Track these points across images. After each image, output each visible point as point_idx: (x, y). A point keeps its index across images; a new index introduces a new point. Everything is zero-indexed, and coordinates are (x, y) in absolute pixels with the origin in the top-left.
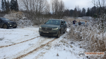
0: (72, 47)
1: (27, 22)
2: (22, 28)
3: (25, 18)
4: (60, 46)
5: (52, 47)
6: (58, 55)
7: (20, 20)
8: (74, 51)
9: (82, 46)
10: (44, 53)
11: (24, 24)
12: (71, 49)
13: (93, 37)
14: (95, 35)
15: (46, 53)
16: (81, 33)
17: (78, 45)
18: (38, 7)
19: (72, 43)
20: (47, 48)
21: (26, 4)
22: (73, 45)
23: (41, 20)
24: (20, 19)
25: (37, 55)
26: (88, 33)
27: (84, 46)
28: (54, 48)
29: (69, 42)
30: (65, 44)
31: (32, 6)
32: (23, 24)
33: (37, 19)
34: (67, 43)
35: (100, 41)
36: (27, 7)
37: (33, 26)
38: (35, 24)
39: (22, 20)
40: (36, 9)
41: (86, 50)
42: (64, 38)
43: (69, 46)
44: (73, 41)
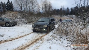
0: (60, 41)
1: (22, 20)
2: (18, 26)
3: (20, 17)
4: (51, 40)
5: (45, 41)
6: (50, 48)
7: (15, 19)
8: (63, 44)
9: (69, 40)
10: (39, 46)
11: (20, 22)
12: (60, 42)
13: (78, 32)
14: (79, 30)
15: (41, 47)
16: (68, 29)
17: (65, 39)
18: (31, 8)
19: (60, 37)
20: (41, 42)
21: (21, 5)
22: (61, 39)
23: (33, 19)
25: (33, 48)
26: (73, 29)
27: (70, 39)
28: (46, 42)
29: (58, 37)
30: (55, 38)
31: (26, 7)
33: (30, 18)
34: (56, 38)
35: (83, 35)
36: (21, 7)
37: (27, 23)
39: (17, 19)
40: (28, 10)
41: (72, 43)
42: (54, 33)
43: (58, 40)
44: (61, 36)
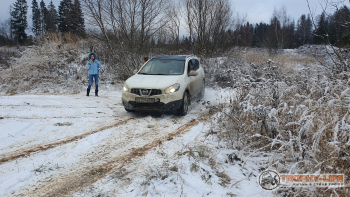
0: (225, 181)
2: (74, 93)
7: (69, 66)
17: (256, 173)
19: (233, 159)
21: (97, 9)
24: (70, 61)
32: (78, 78)
37: (113, 83)
38: (120, 78)
39: (76, 66)
44: (239, 149)
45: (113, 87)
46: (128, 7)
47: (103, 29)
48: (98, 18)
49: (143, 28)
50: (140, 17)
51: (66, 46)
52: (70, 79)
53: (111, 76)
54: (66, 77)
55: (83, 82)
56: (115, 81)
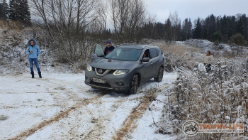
2: (17, 74)
7: (14, 49)
21: (41, 4)
24: (14, 45)
32: (21, 60)
37: (53, 66)
38: (59, 61)
39: (20, 49)
40: (67, 19)
45: (53, 69)
46: (66, 3)
47: (45, 20)
48: (42, 11)
49: (78, 21)
50: (76, 12)
51: (12, 32)
52: (14, 61)
53: (51, 59)
54: (11, 59)
55: (26, 64)
56: (55, 63)
